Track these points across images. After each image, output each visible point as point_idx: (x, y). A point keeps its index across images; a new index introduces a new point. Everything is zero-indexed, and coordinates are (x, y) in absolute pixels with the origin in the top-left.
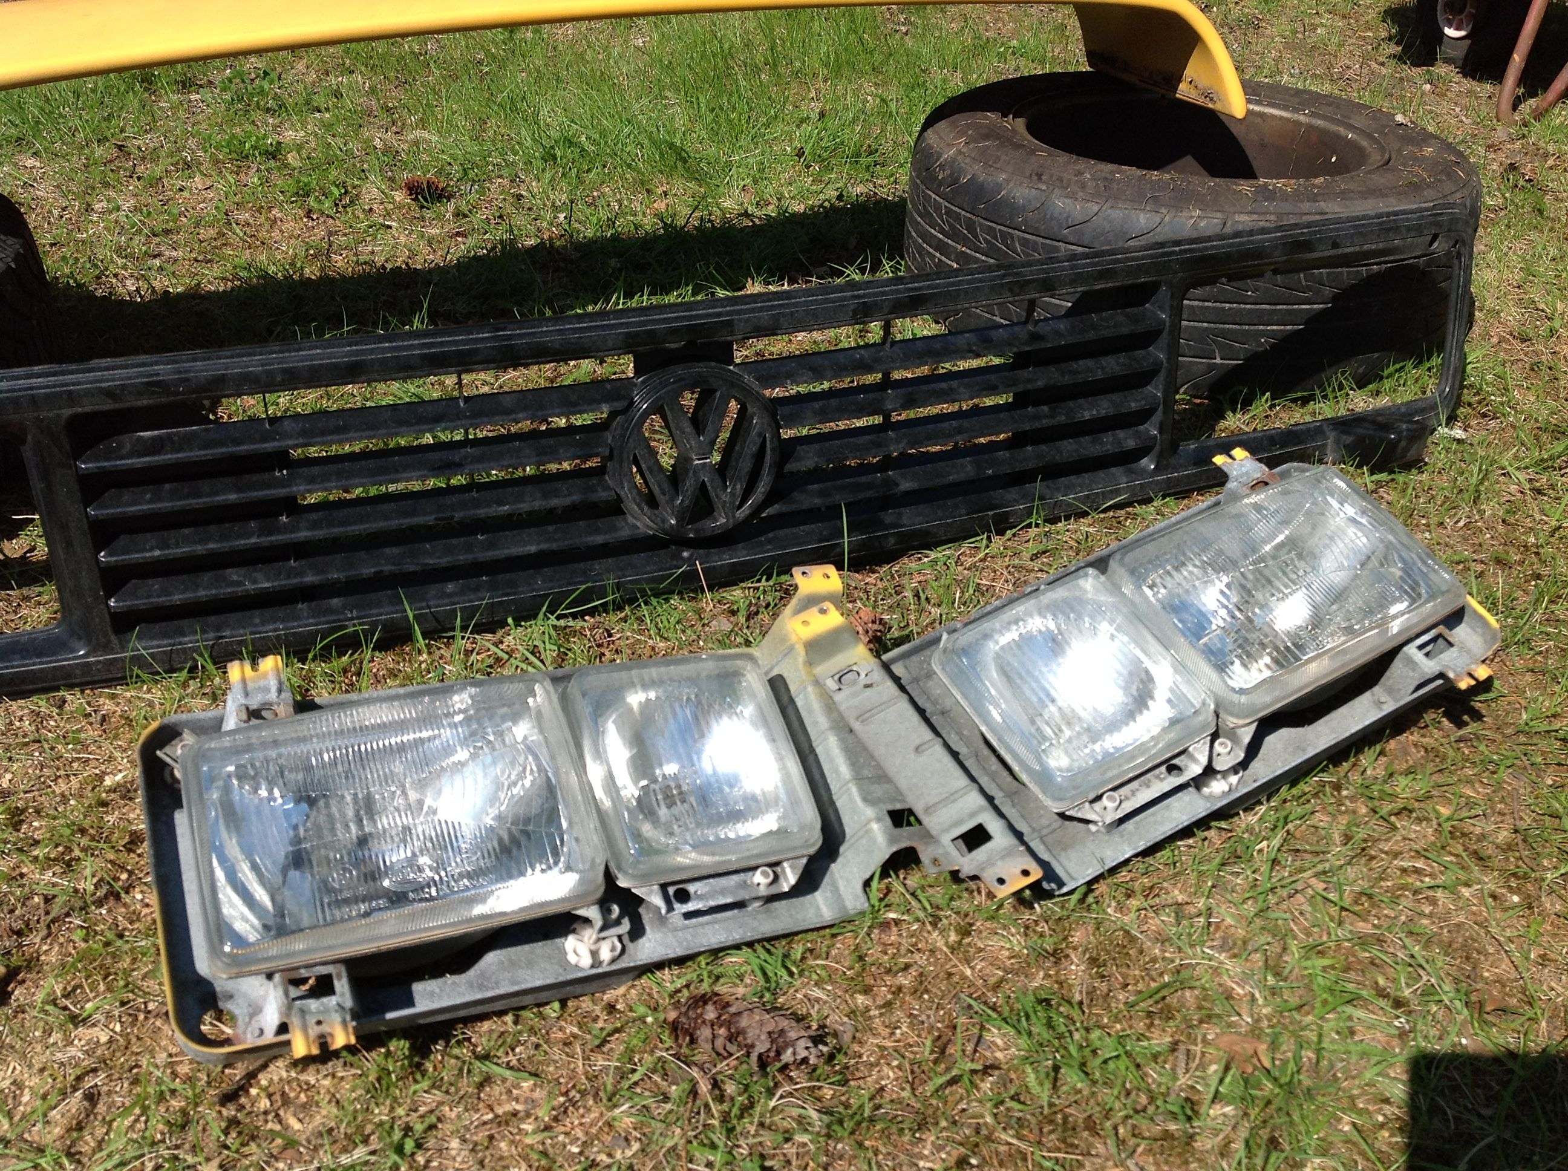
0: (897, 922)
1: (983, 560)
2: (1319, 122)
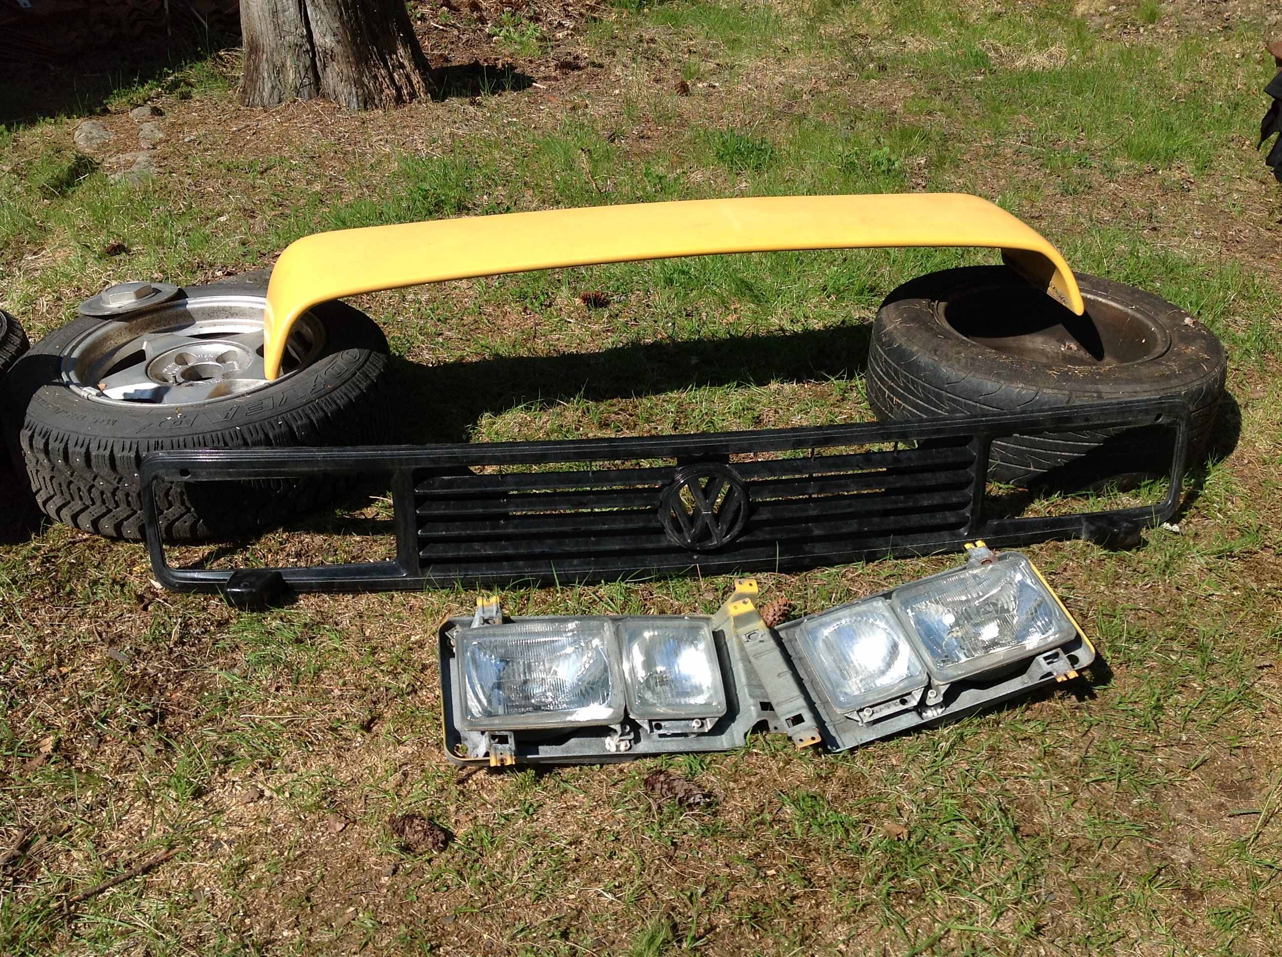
0: (757, 754)
1: (858, 576)
2: (1139, 316)
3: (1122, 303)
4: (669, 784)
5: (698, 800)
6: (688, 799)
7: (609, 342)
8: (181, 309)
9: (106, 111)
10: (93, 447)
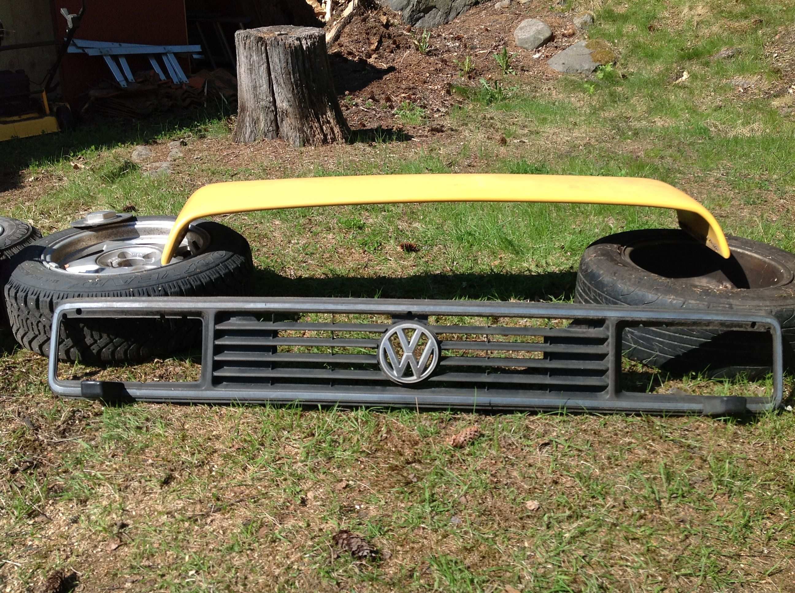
2: (773, 263)
3: (762, 255)
4: (348, 541)
5: (365, 554)
6: (359, 552)
7: (412, 272)
8: (132, 227)
9: (156, 143)
10: (42, 295)
